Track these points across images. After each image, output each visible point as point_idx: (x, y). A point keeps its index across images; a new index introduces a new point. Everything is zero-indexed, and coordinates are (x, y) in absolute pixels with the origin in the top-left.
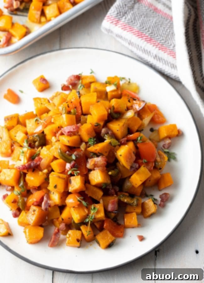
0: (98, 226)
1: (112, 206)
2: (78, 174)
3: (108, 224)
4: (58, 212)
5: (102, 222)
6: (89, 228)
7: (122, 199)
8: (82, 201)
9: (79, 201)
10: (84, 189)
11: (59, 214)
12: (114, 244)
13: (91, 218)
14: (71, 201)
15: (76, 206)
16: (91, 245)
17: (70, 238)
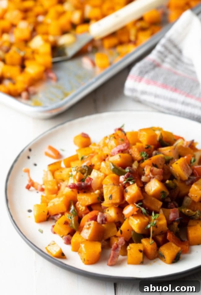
0: (160, 239)
1: (174, 214)
2: (134, 183)
3: (171, 235)
4: (115, 229)
5: (164, 234)
6: (151, 241)
7: (183, 210)
8: (141, 208)
9: (138, 207)
10: (142, 198)
11: (117, 231)
12: (180, 259)
13: (153, 224)
14: (128, 210)
15: (135, 213)
16: (154, 262)
17: (132, 250)
